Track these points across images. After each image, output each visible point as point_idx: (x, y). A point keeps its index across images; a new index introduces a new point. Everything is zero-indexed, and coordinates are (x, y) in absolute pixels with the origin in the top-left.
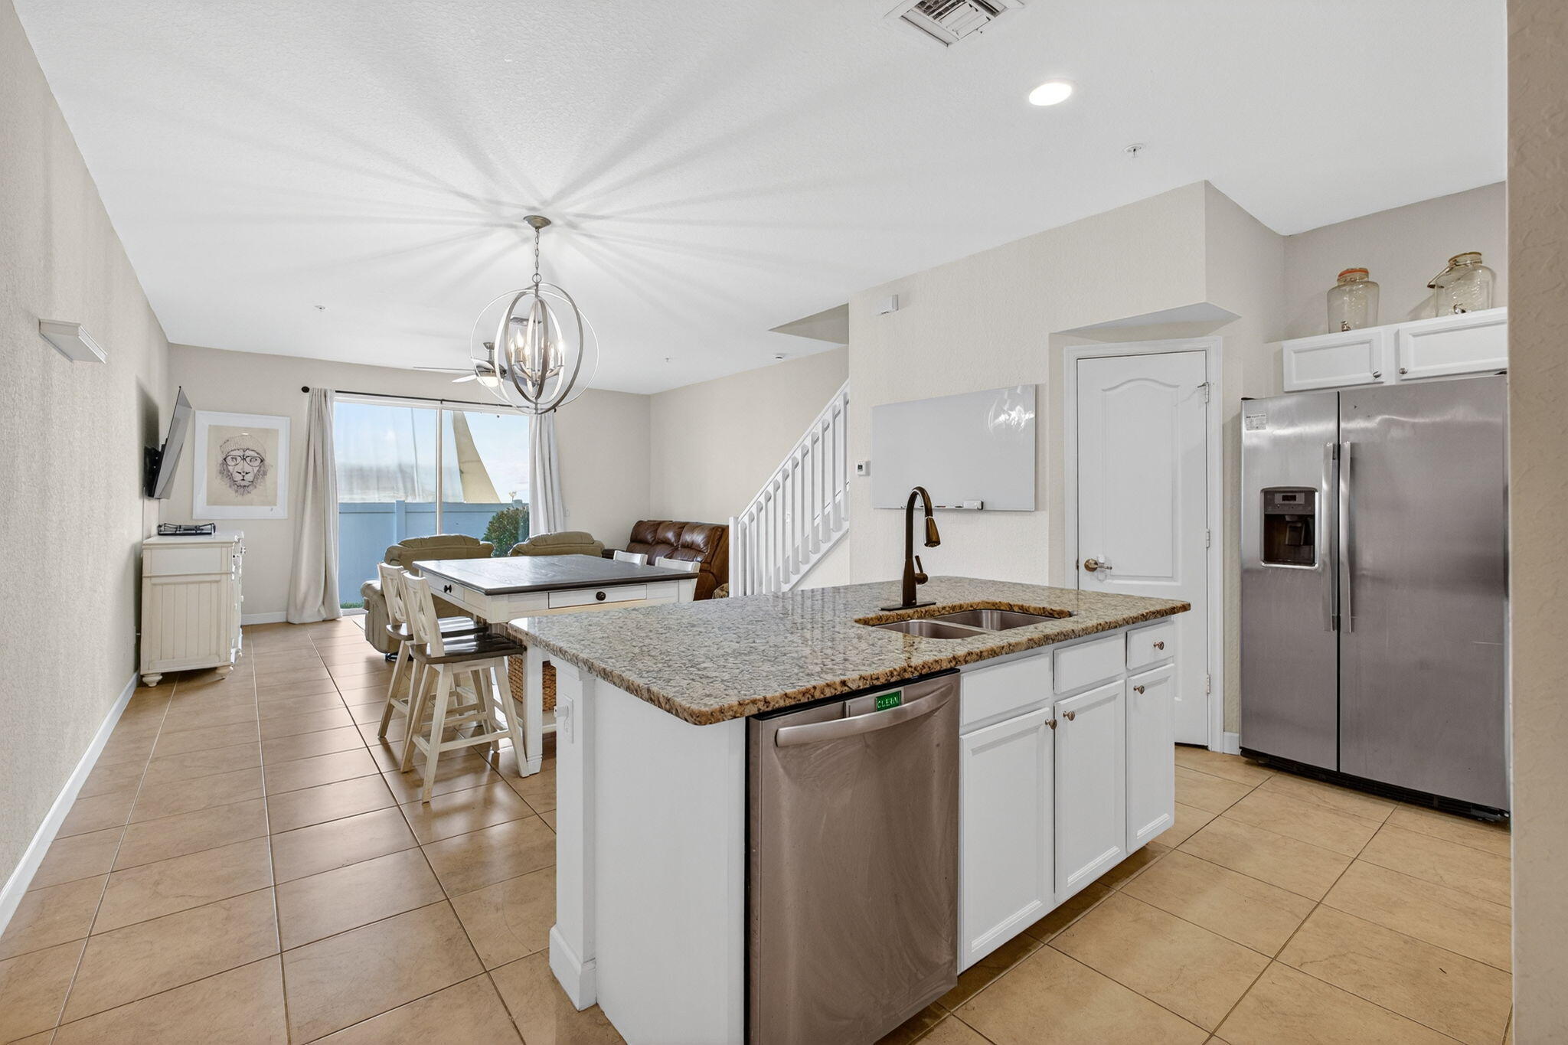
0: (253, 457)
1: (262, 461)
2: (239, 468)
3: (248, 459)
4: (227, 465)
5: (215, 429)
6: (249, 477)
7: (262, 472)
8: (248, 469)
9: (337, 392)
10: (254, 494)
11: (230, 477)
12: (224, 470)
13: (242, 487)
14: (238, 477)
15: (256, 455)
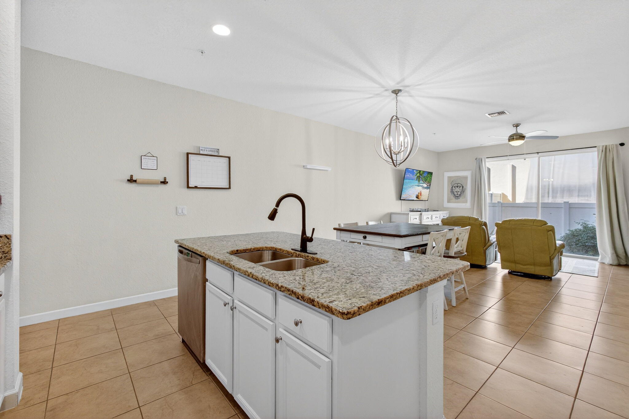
0: (460, 186)
1: (463, 187)
2: (456, 190)
3: (458, 187)
4: (453, 189)
5: (449, 178)
6: (459, 193)
7: (463, 191)
8: (459, 190)
9: (487, 158)
10: (461, 199)
11: (453, 193)
12: (452, 192)
13: (457, 197)
14: (455, 193)
15: (461, 185)
